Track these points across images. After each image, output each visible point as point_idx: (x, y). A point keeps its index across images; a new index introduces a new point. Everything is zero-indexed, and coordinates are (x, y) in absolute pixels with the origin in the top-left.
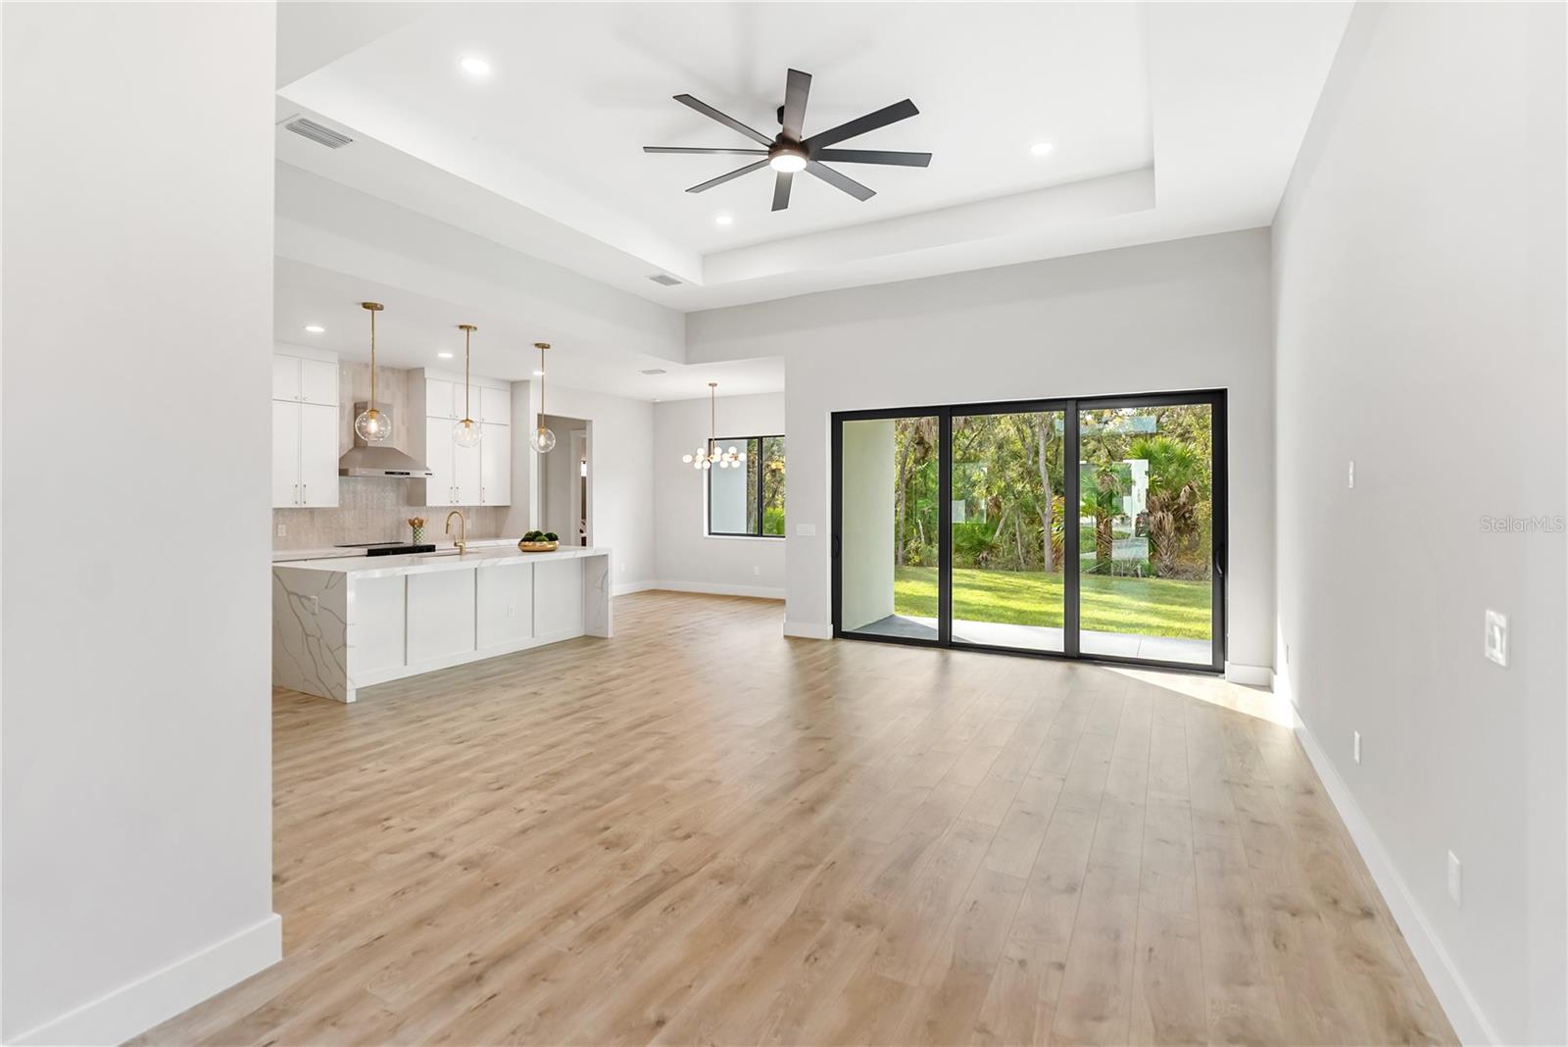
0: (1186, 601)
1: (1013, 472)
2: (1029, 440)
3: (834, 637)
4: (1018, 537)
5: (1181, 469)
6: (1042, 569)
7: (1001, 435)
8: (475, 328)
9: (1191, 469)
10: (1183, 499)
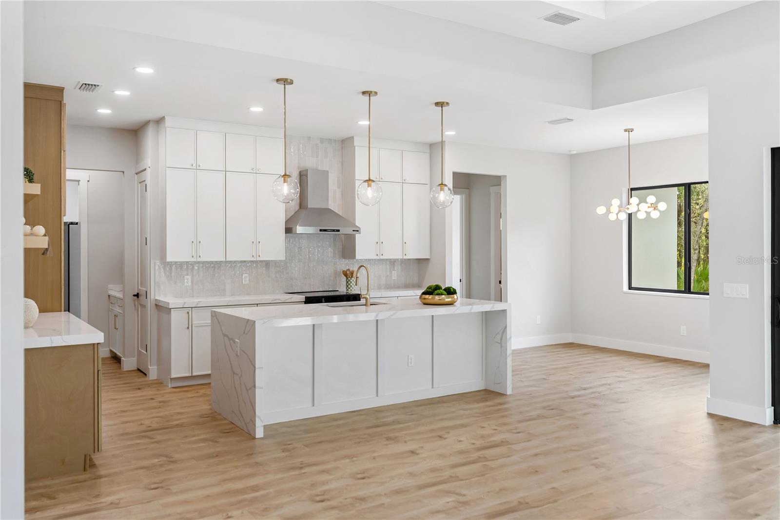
3: (775, 422)
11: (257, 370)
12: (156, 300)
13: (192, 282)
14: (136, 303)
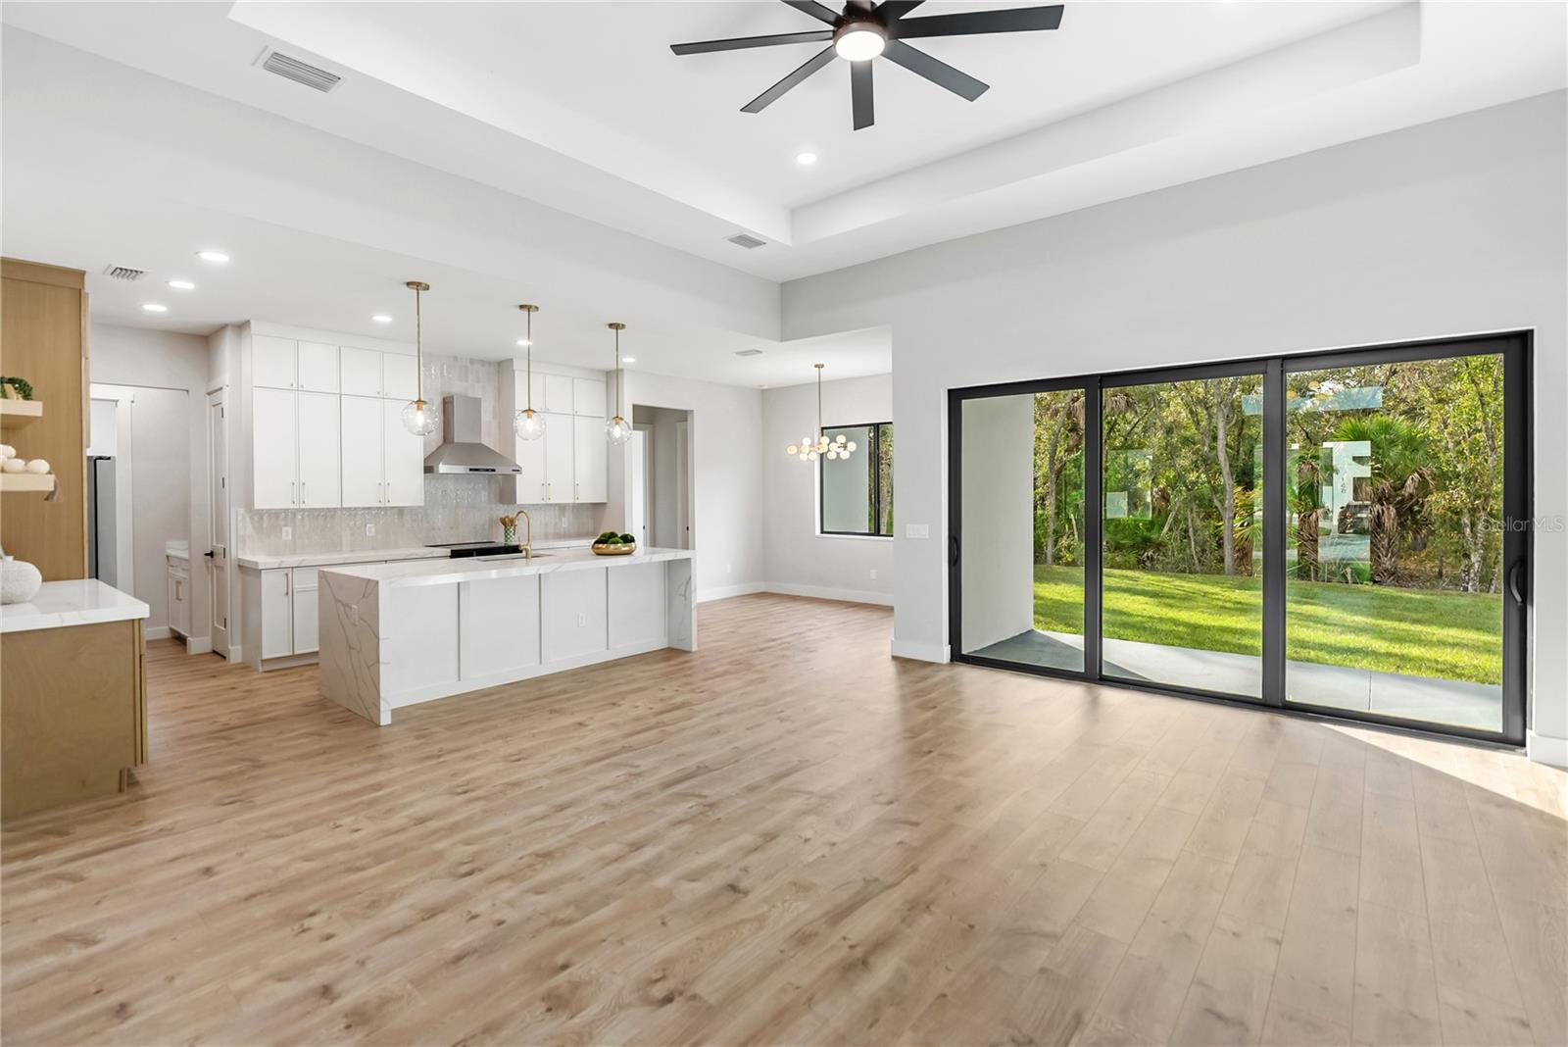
0: (1420, 616)
1: (1184, 461)
2: (1204, 423)
3: (952, 660)
4: (1191, 533)
5: (1407, 453)
6: (1220, 571)
7: (1171, 419)
8: (537, 308)
9: (1421, 453)
10: (1410, 487)
11: (381, 642)
12: (239, 559)
13: (293, 535)
14: (210, 565)
